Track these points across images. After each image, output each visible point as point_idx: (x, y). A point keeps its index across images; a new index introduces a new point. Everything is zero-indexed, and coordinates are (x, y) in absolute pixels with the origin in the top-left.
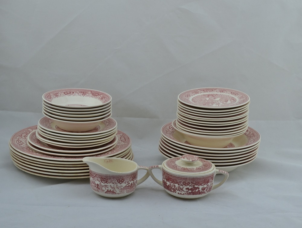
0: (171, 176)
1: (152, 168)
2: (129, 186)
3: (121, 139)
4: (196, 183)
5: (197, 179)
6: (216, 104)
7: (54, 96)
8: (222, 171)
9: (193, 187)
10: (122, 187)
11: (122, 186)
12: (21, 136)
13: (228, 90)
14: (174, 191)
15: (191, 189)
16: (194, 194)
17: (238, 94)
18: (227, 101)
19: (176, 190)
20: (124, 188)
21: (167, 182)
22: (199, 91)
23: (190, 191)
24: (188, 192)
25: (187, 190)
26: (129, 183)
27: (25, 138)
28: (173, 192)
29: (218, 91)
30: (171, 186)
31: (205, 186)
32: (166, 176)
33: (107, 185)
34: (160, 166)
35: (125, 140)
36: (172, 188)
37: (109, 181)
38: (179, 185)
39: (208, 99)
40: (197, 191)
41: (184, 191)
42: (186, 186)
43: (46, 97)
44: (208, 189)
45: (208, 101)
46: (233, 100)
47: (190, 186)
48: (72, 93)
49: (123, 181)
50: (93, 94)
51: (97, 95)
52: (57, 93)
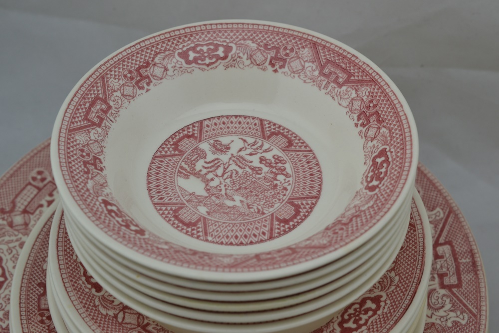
12: (13, 207)
48: (220, 52)
50: (322, 67)
51: (342, 77)
52: (148, 64)
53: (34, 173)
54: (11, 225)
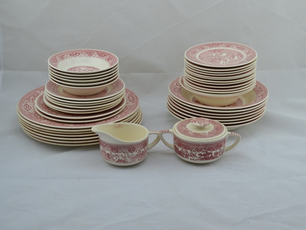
0: (183, 142)
1: (163, 132)
2: (140, 154)
3: (129, 98)
4: (209, 148)
5: (210, 144)
6: (223, 61)
7: (60, 59)
8: (234, 134)
9: (206, 153)
10: (133, 156)
11: (133, 155)
12: (29, 99)
13: (234, 44)
14: (187, 156)
15: (203, 155)
16: (206, 159)
17: (245, 49)
18: (234, 57)
19: (189, 156)
20: (135, 156)
21: (178, 147)
22: (205, 46)
23: (203, 157)
24: (200, 157)
25: (200, 156)
26: (141, 151)
27: (33, 101)
28: (186, 157)
29: (224, 46)
30: (183, 152)
31: (218, 151)
32: (177, 142)
33: (118, 154)
34: (170, 130)
35: (133, 99)
36: (184, 154)
37: (120, 150)
38: (191, 151)
39: (214, 55)
40: (210, 156)
41: (197, 157)
42: (199, 152)
43: (52, 61)
44: (221, 153)
45: (215, 57)
46: (240, 56)
47: (203, 152)
48: (78, 54)
49: (134, 150)
50: (99, 55)
51: (103, 55)
52: (63, 56)
53: (32, 94)
54: (30, 101)
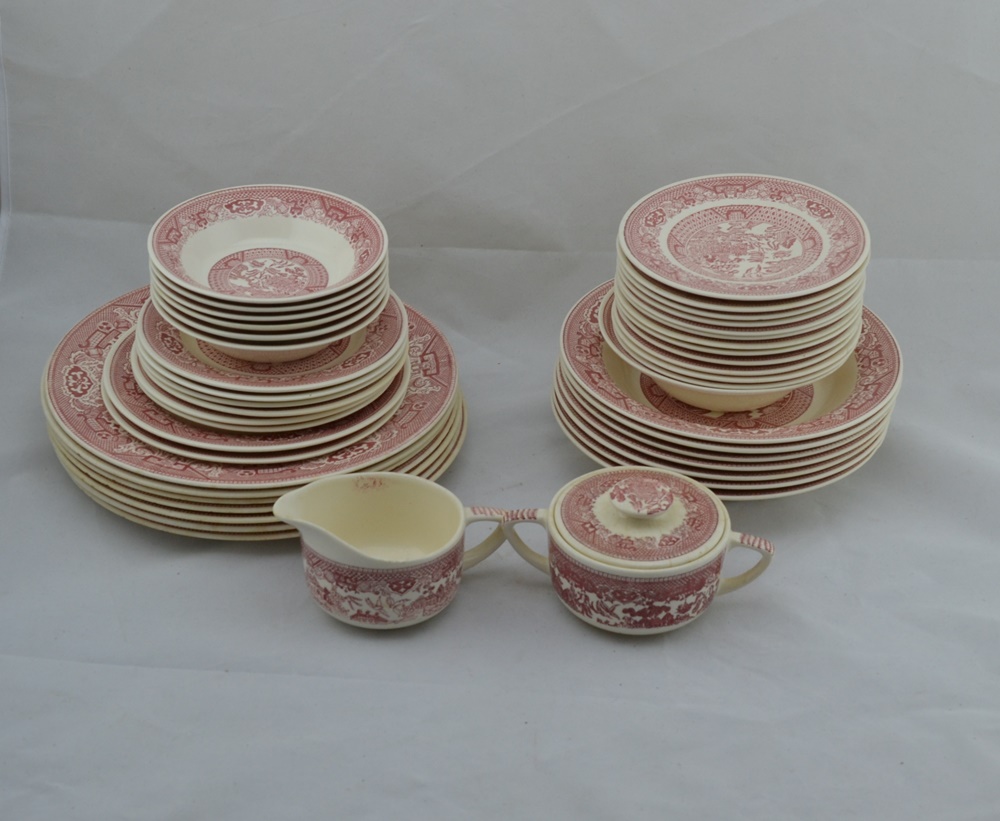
0: (575, 566)
1: (516, 518)
2: (430, 597)
3: (423, 361)
4: (658, 594)
5: (663, 582)
6: (751, 260)
7: (192, 226)
8: (751, 541)
9: (647, 607)
10: (407, 604)
11: (407, 600)
12: (88, 344)
13: (801, 189)
14: (586, 610)
15: (640, 613)
16: (650, 625)
17: (831, 216)
18: (792, 243)
19: (592, 611)
20: (414, 604)
21: (561, 578)
22: (697, 190)
23: (638, 618)
24: (630, 619)
25: (628, 615)
26: (433, 588)
27: (100, 355)
28: (582, 613)
29: (763, 194)
30: (576, 595)
31: (691, 599)
32: (558, 561)
33: (357, 596)
34: (540, 514)
35: (438, 368)
36: (577, 600)
37: (363, 585)
38: (600, 597)
39: (725, 226)
40: (661, 616)
41: (618, 618)
42: (624, 603)
44: (701, 605)
45: (728, 235)
46: (811, 243)
47: (637, 604)
48: (255, 205)
49: (409, 584)
50: (328, 211)
51: (341, 216)
52: (204, 212)
53: (100, 324)
54: (88, 354)
